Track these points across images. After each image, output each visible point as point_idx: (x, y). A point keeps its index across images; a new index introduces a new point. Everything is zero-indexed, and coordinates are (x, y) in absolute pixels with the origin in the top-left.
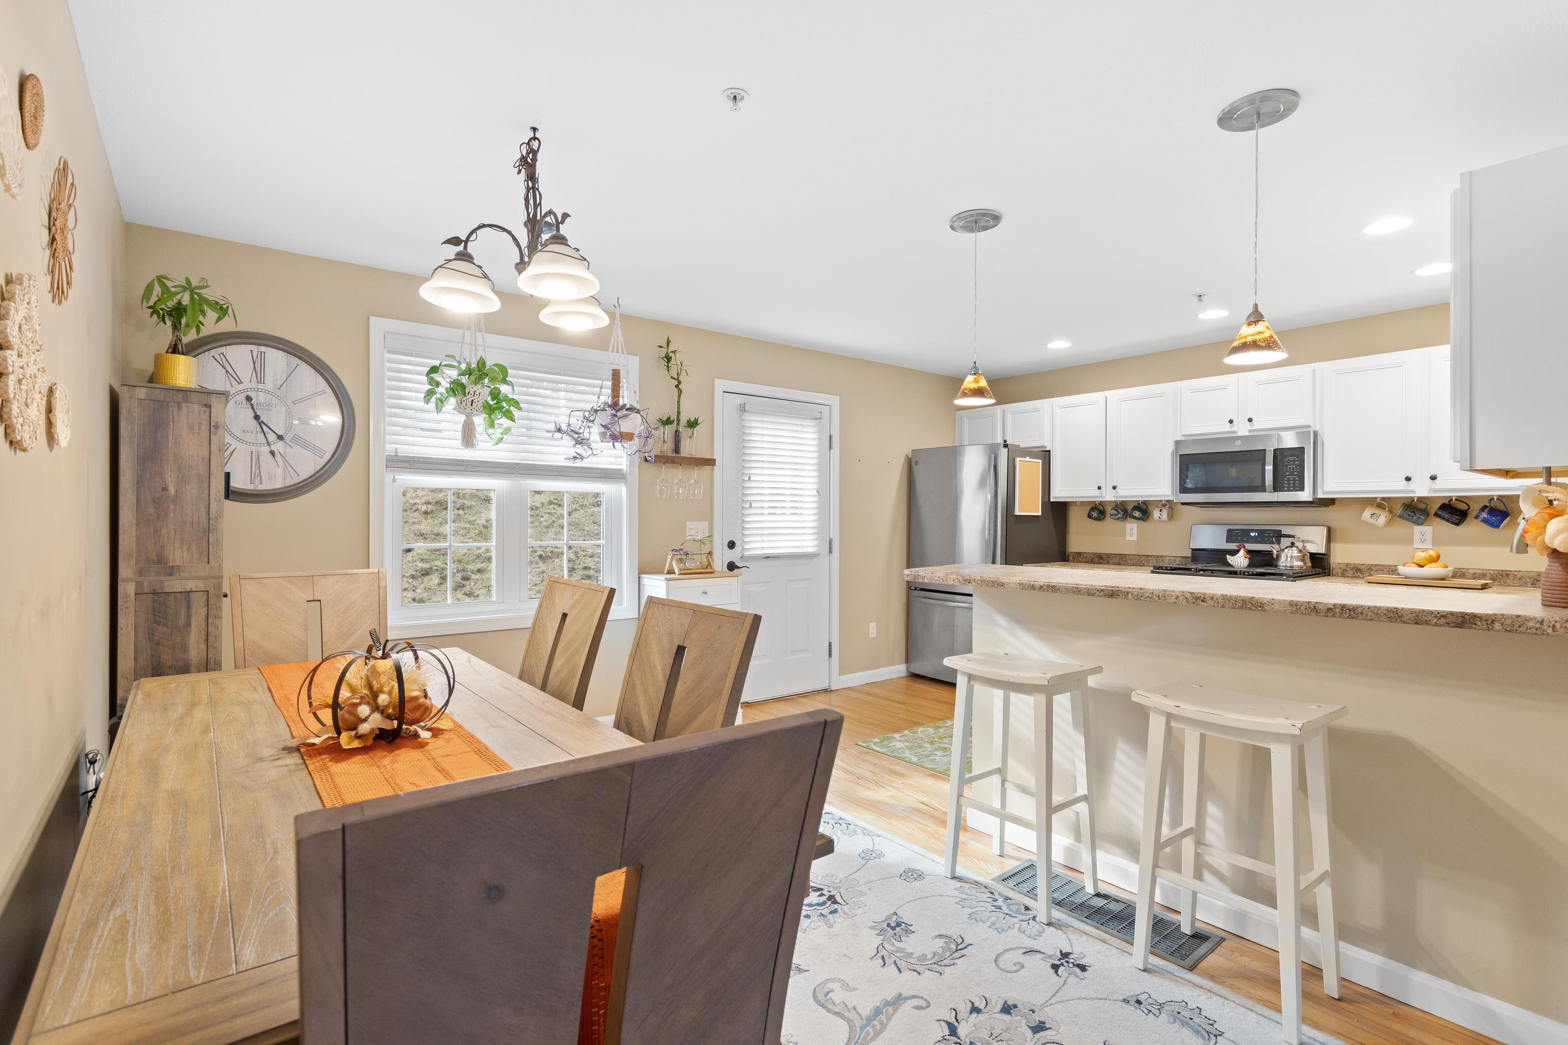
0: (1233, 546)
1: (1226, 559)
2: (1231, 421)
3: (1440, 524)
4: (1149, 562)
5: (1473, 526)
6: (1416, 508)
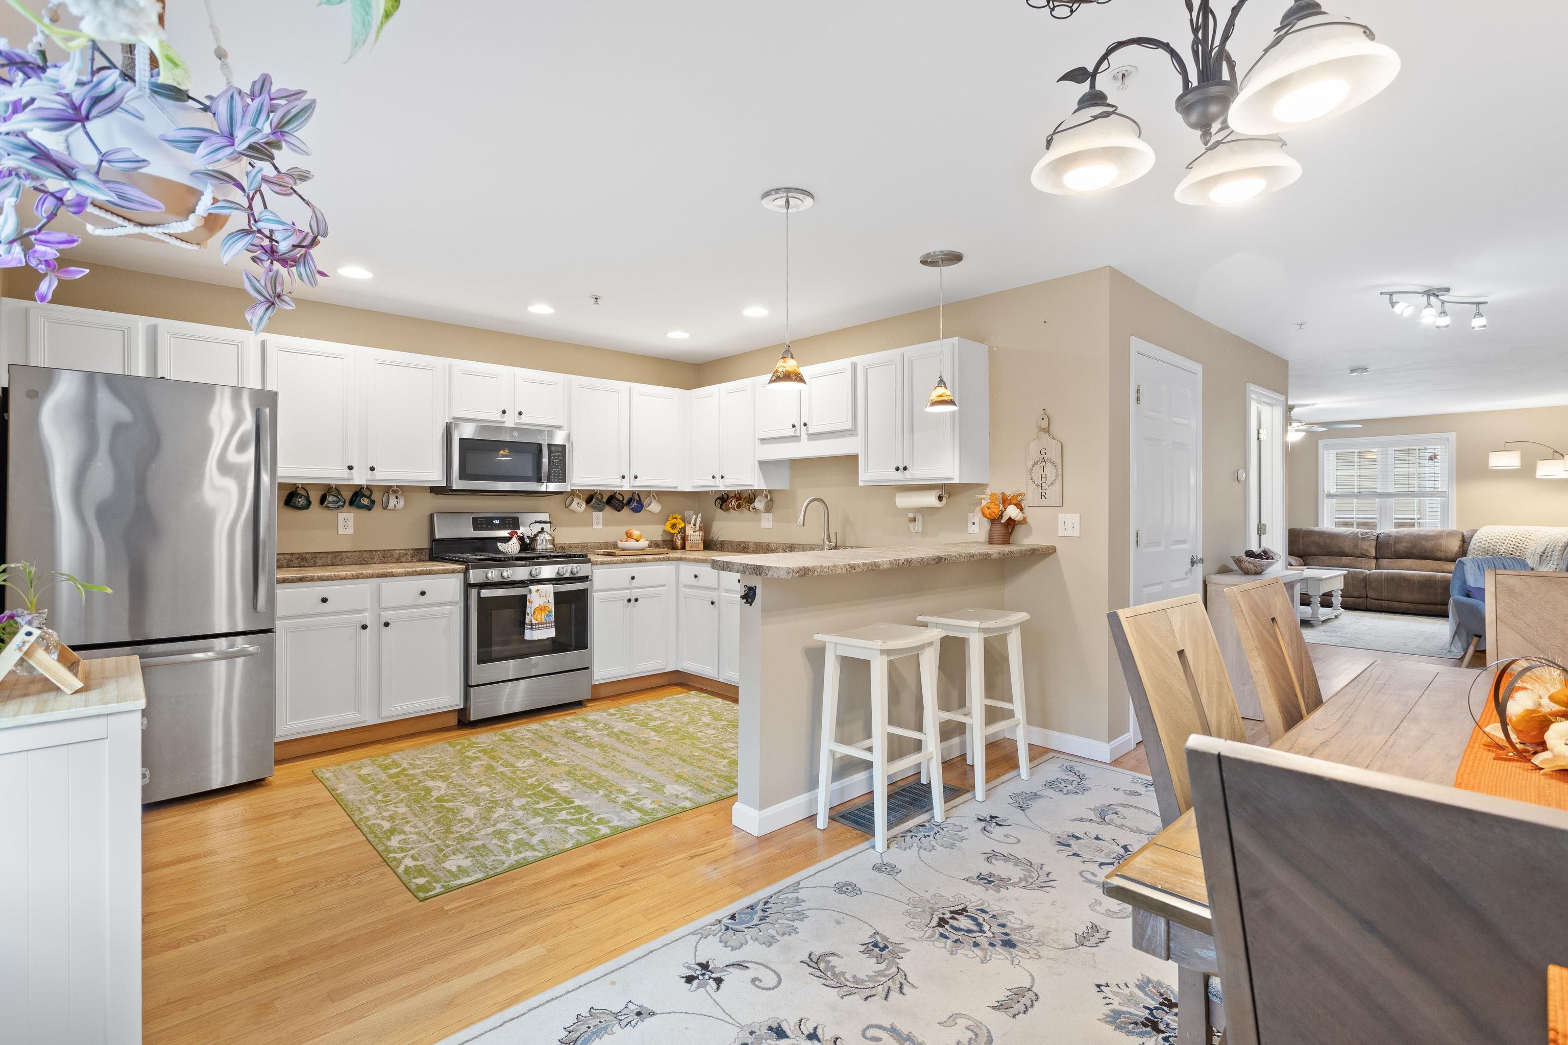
0: (504, 533)
1: (498, 548)
2: (504, 412)
3: (608, 510)
4: (374, 559)
5: (626, 512)
6: (597, 498)
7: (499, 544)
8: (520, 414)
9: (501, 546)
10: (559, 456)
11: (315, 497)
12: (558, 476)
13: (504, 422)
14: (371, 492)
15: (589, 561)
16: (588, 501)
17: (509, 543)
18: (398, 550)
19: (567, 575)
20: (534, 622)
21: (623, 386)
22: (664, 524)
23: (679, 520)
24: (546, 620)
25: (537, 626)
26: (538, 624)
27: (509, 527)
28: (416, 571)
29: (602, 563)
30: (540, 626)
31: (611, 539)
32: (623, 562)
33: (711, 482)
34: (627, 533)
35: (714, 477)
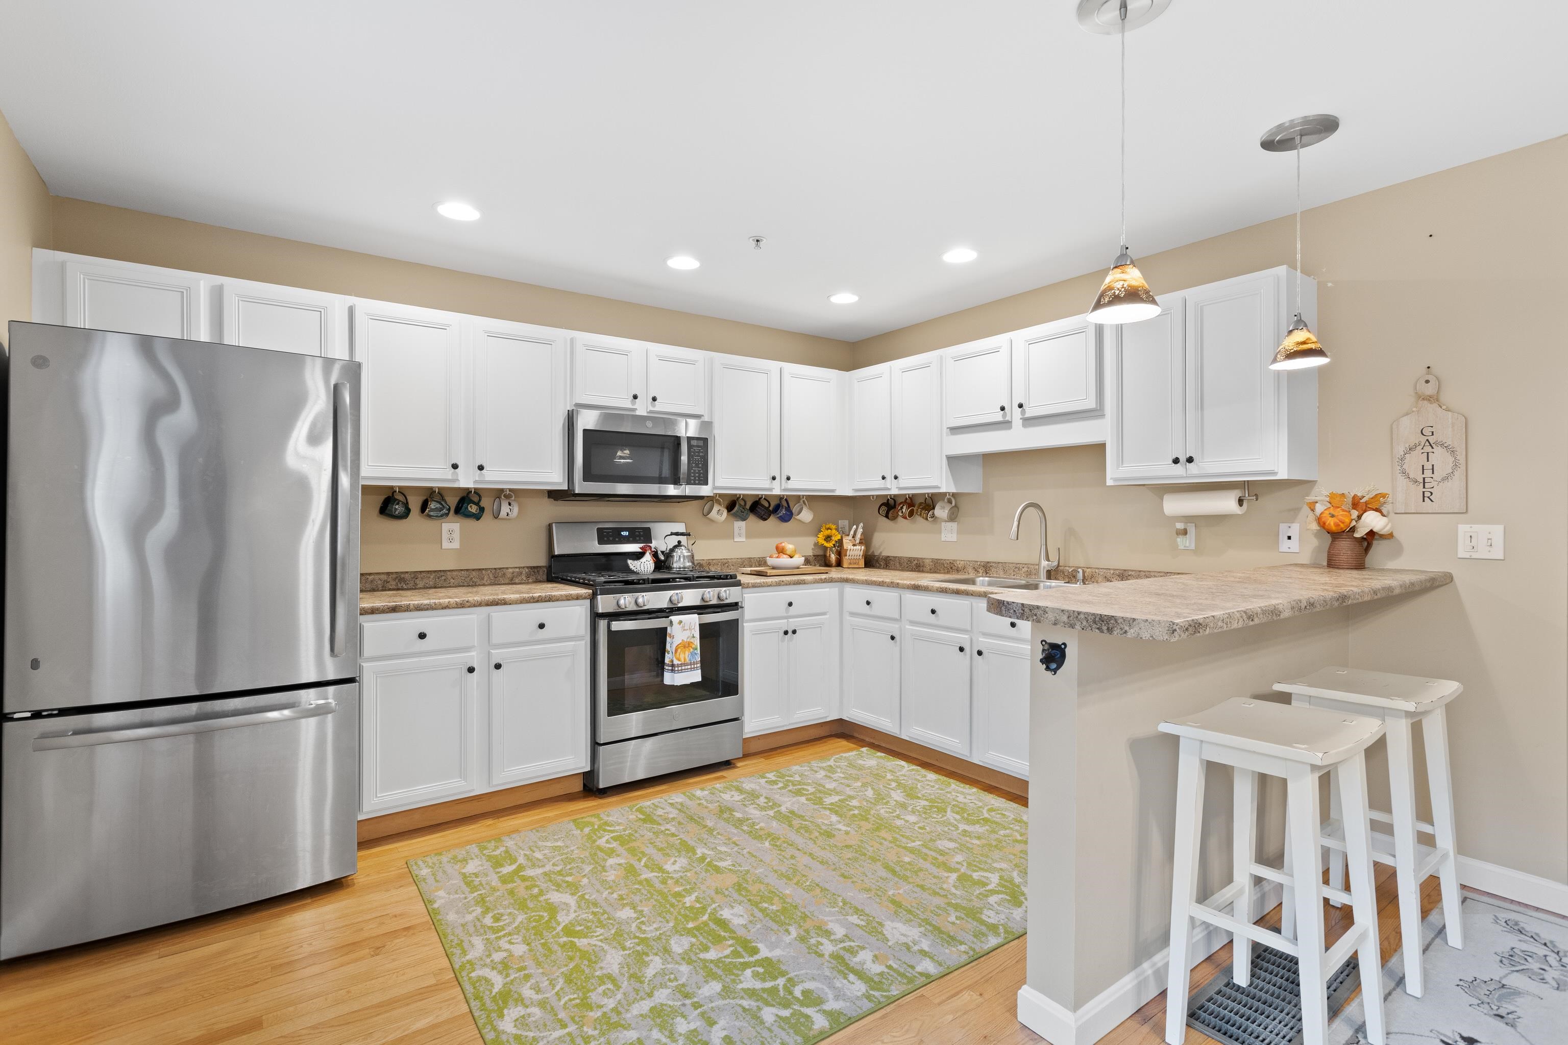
0: (634, 548)
1: (628, 566)
2: (635, 397)
3: (752, 519)
4: (483, 579)
5: (772, 521)
6: (740, 505)
7: (629, 562)
8: (654, 399)
9: (632, 564)
10: (699, 452)
11: (415, 503)
12: (699, 477)
13: (635, 410)
14: (480, 496)
15: (738, 584)
16: (730, 507)
17: (641, 560)
18: (511, 568)
19: (714, 601)
20: (676, 662)
21: (773, 366)
22: (816, 536)
23: (834, 531)
24: (690, 660)
25: (680, 668)
26: (681, 665)
27: (640, 539)
28: (533, 598)
29: (754, 586)
30: (683, 668)
31: (756, 554)
32: (779, 584)
33: (880, 484)
34: (777, 548)
35: (884, 478)
